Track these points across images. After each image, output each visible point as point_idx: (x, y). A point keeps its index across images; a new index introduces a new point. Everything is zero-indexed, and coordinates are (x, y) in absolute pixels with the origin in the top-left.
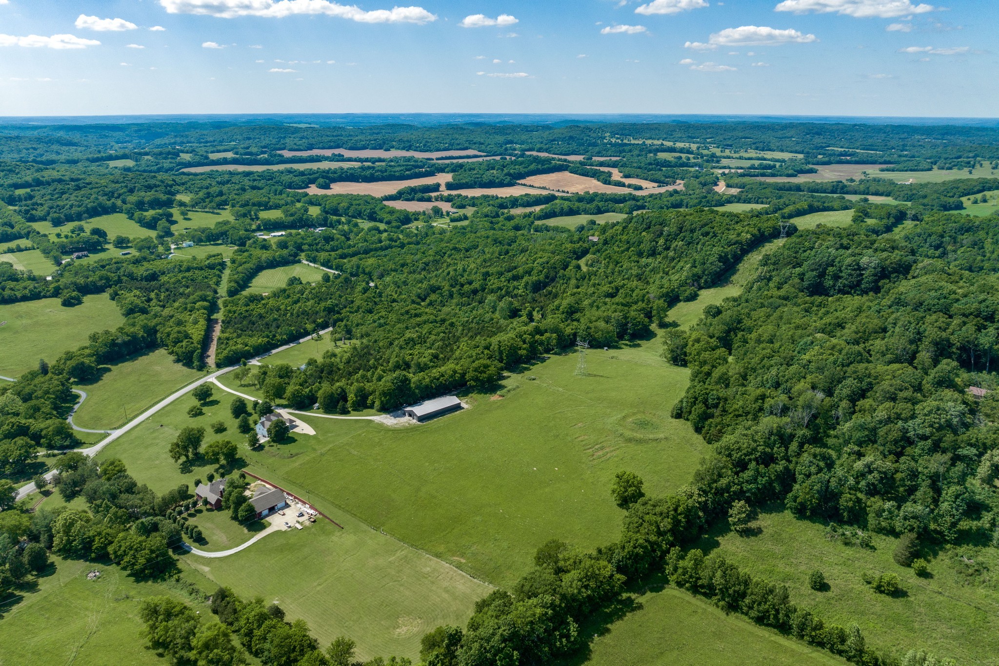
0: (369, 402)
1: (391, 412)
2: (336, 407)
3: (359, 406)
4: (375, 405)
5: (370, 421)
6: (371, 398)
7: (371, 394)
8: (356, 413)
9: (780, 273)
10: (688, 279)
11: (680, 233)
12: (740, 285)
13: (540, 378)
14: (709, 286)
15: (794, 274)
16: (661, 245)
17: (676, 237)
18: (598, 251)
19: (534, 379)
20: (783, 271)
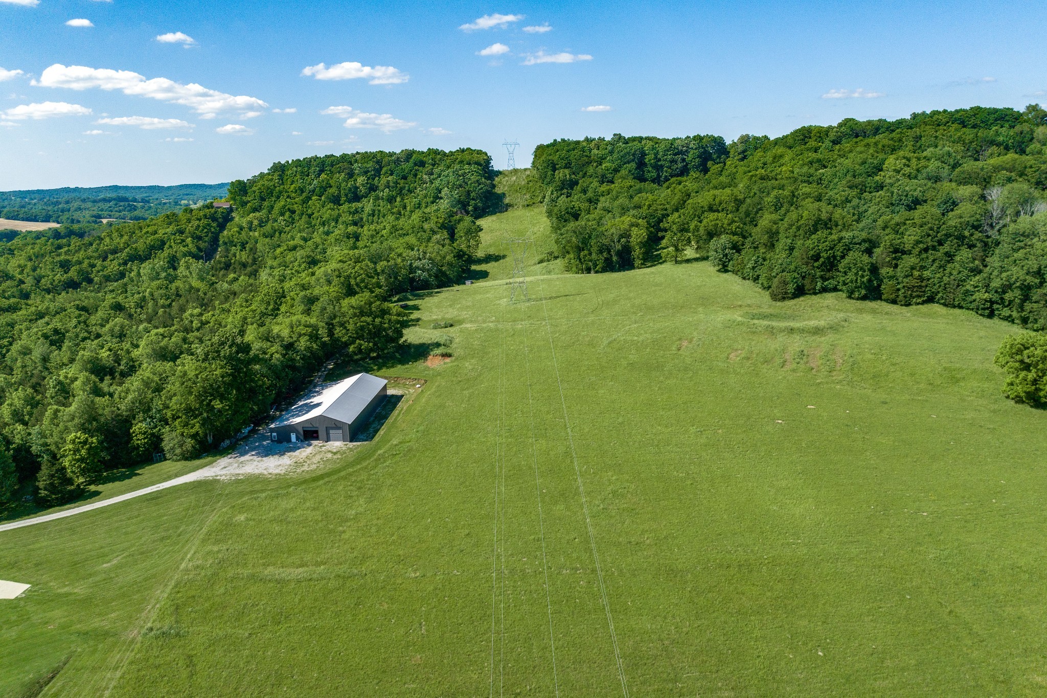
1: (232, 448)
4: (168, 444)
9: (586, 173)
10: (452, 206)
11: (381, 168)
12: (523, 206)
13: (460, 322)
14: (480, 213)
15: (608, 170)
16: (363, 185)
17: (378, 172)
18: (255, 210)
19: (451, 326)
20: (591, 170)
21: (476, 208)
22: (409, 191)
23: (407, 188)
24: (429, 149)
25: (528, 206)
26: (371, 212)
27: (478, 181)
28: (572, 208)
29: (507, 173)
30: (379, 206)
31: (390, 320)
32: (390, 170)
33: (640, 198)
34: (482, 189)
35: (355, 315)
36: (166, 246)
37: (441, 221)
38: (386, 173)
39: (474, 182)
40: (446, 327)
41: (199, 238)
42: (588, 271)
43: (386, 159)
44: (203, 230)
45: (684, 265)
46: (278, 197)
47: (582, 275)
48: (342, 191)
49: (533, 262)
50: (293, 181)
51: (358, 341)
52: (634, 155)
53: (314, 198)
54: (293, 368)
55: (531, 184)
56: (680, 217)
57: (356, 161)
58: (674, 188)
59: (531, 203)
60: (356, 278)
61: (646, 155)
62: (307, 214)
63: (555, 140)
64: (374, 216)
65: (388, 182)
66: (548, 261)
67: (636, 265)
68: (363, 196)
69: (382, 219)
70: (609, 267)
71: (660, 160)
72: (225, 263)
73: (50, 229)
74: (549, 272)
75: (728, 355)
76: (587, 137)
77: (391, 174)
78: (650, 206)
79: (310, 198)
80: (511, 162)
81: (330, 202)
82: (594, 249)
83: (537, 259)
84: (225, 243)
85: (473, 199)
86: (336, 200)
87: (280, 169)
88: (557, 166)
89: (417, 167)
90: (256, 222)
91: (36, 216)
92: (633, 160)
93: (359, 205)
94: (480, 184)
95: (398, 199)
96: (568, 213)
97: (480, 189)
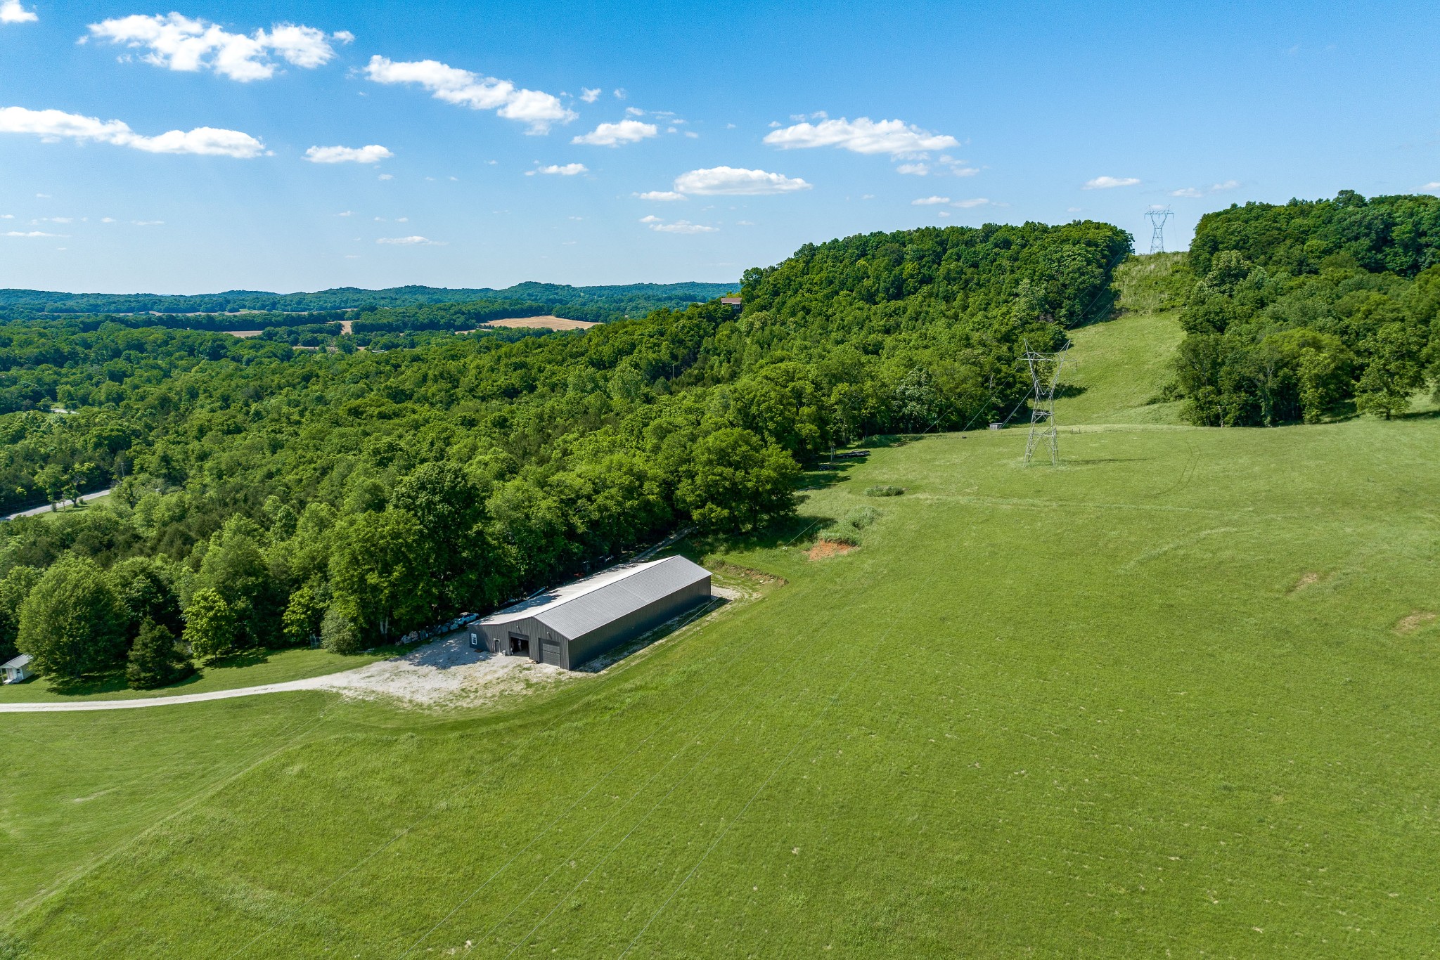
0: (293, 614)
1: (414, 646)
2: (122, 657)
3: (242, 641)
4: (328, 625)
5: (318, 698)
6: (299, 597)
7: (297, 583)
8: (232, 672)
9: (1271, 258)
10: (1032, 308)
11: (945, 251)
12: (1155, 311)
13: (916, 489)
14: (1078, 321)
15: (1312, 252)
16: (912, 276)
17: (938, 259)
18: (763, 308)
19: (899, 493)
20: (1280, 252)
21: (1071, 314)
22: (978, 284)
23: (975, 281)
24: (1027, 222)
25: (1161, 310)
26: (914, 315)
27: (1079, 269)
28: (1217, 314)
29: (1142, 259)
30: (929, 306)
31: (758, 477)
32: (957, 254)
33: (1353, 297)
34: (1084, 282)
35: (710, 462)
36: (636, 351)
37: (1003, 330)
38: (950, 257)
39: (1073, 272)
40: (888, 495)
41: (681, 342)
42: (1215, 421)
43: (953, 238)
44: (688, 332)
45: (1399, 422)
46: (796, 292)
47: (1202, 428)
48: (882, 284)
49: (1138, 401)
50: (822, 270)
51: (709, 505)
52: (1369, 226)
53: (841, 293)
54: (571, 533)
55: (1178, 276)
56: (1404, 330)
57: (911, 241)
58: (1427, 282)
59: (1169, 306)
60: (759, 405)
61: (1395, 224)
62: (826, 316)
63: (1234, 206)
64: (917, 320)
65: (949, 271)
66: (1165, 401)
67: (1307, 417)
68: (910, 293)
69: (928, 324)
70: (1249, 417)
71: (1424, 234)
72: (696, 376)
73: (577, 328)
74: (1156, 420)
75: (1399, 619)
76: (1294, 199)
77: (958, 260)
78: (1369, 313)
79: (837, 293)
80: (1157, 242)
81: (862, 299)
82: (1226, 384)
83: (1147, 397)
84: (708, 352)
85: (1069, 298)
86: (870, 298)
87: (809, 252)
88: (1221, 246)
89: (996, 250)
90: (758, 325)
91: (586, 315)
92: (1367, 235)
93: (900, 303)
94: (1083, 274)
95: (960, 296)
96: (1208, 321)
97: (1081, 283)
